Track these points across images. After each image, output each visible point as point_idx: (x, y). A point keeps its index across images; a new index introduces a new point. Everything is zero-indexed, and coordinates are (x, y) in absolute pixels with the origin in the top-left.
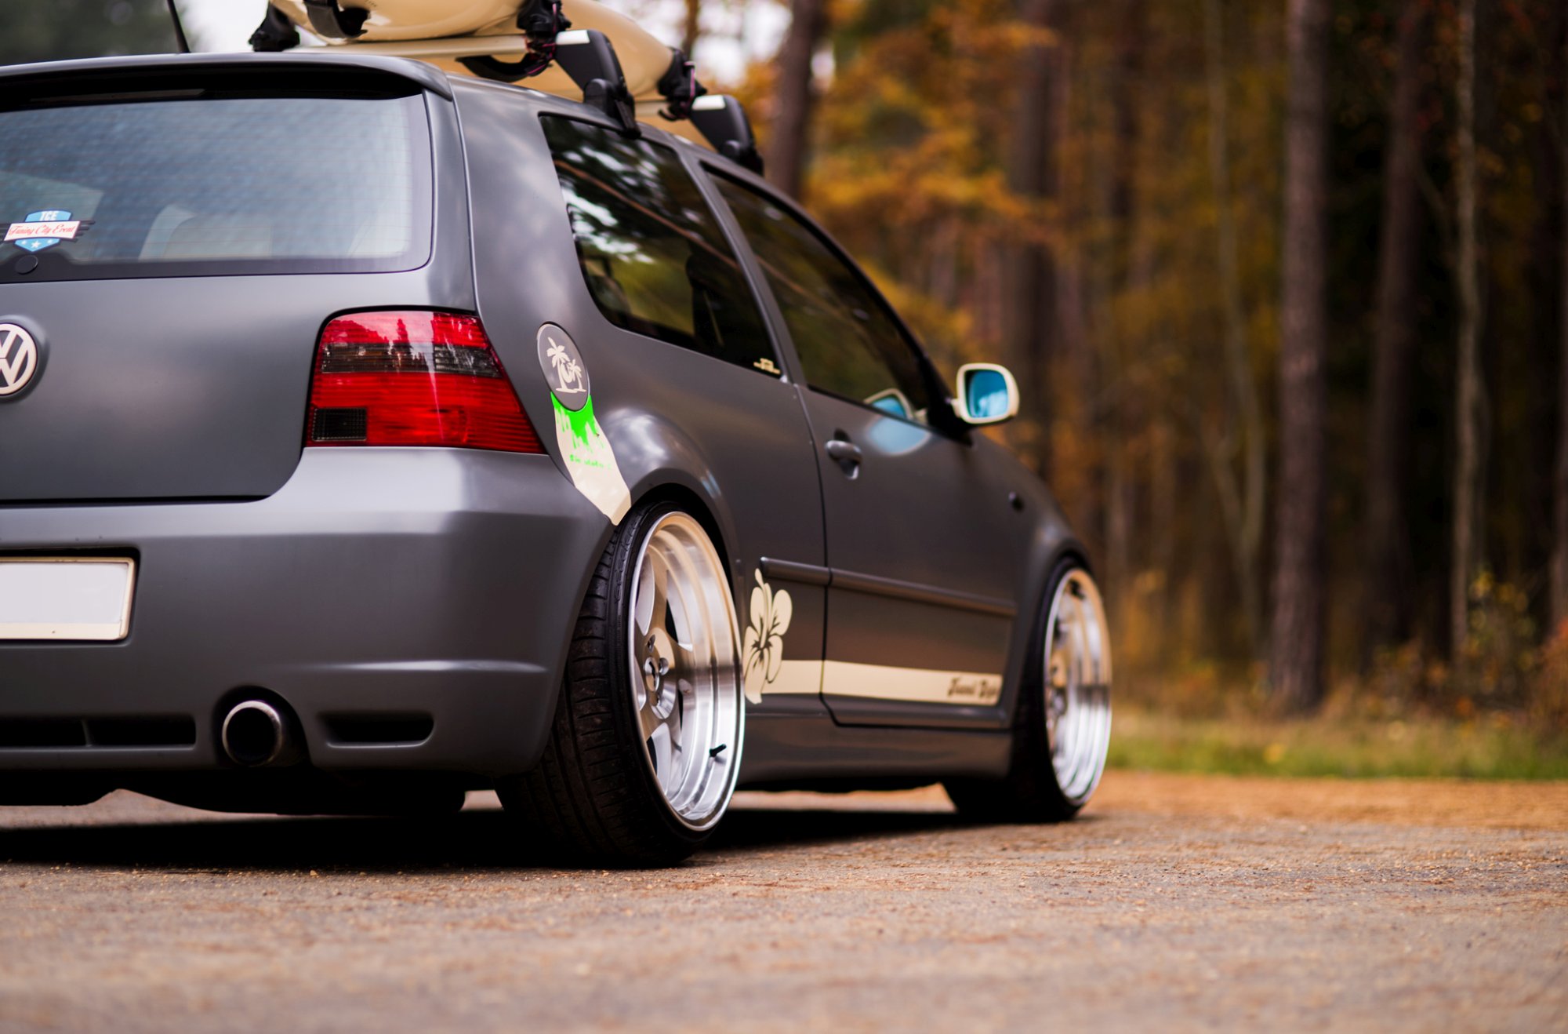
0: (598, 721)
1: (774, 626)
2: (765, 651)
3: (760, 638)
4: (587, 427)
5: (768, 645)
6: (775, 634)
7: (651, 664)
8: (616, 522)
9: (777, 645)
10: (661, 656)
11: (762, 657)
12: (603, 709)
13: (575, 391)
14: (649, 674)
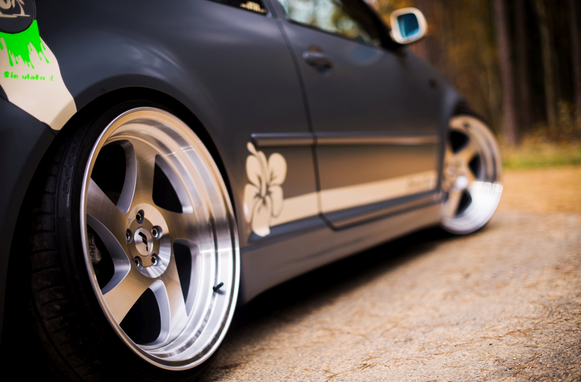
0: (58, 307)
1: (272, 179)
2: (268, 199)
3: (260, 190)
4: (31, 46)
5: (268, 193)
6: (275, 185)
7: (140, 234)
8: (57, 127)
9: (277, 192)
10: (154, 224)
11: (264, 202)
12: (59, 296)
13: (14, 16)
14: (138, 242)
